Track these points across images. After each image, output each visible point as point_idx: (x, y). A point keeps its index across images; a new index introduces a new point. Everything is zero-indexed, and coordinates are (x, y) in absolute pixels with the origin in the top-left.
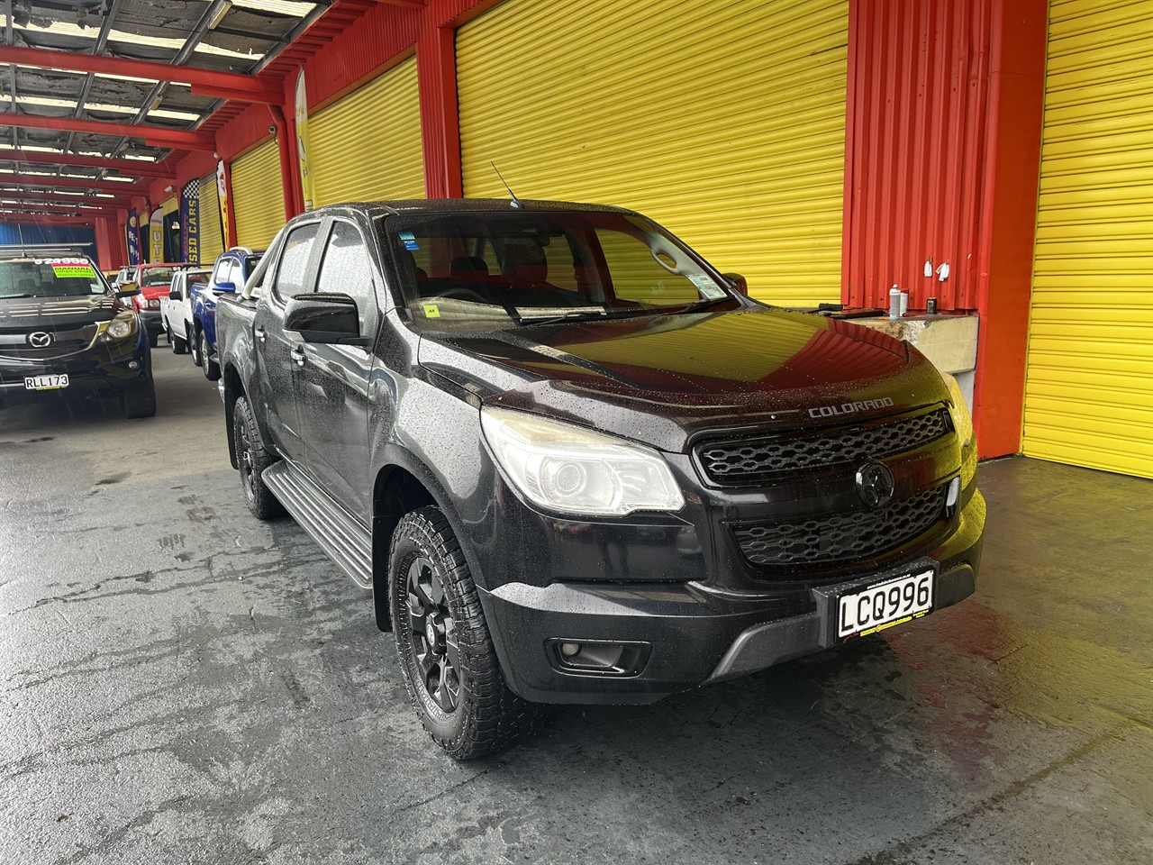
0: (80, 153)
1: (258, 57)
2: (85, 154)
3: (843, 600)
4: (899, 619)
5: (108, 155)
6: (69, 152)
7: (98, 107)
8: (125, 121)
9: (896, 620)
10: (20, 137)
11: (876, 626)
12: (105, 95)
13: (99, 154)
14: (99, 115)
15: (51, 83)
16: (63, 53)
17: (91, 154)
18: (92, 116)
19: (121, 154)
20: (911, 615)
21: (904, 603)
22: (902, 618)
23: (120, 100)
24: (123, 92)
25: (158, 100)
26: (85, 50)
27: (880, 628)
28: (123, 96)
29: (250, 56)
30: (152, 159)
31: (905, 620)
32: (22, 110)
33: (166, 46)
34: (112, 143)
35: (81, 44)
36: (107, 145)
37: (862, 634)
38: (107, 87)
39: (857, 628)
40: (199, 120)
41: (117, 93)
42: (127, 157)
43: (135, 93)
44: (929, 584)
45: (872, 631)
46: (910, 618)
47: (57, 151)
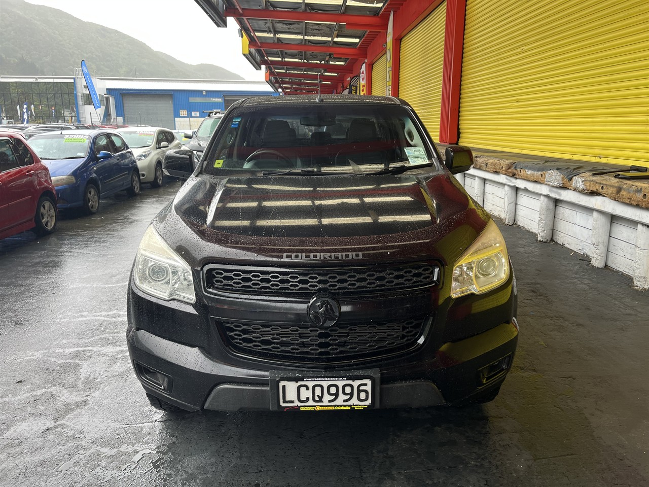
0: (310, 61)
1: (380, 5)
2: (313, 62)
3: (282, 383)
4: (338, 406)
5: (323, 62)
6: (305, 61)
7: (312, 38)
8: (326, 45)
9: (335, 406)
10: (282, 54)
11: (315, 406)
12: (314, 32)
13: (318, 62)
14: (314, 42)
15: (288, 27)
16: (289, 12)
17: (315, 62)
18: (311, 42)
19: (327, 61)
20: (350, 406)
21: (342, 397)
22: (341, 406)
23: (321, 34)
24: (321, 30)
25: (336, 32)
26: (299, 9)
27: (319, 409)
28: (322, 32)
29: (375, 5)
30: (343, 63)
31: (343, 408)
32: (280, 41)
33: (334, 4)
34: (324, 56)
35: (297, 6)
36: (321, 57)
37: (302, 409)
38: (314, 28)
39: (297, 403)
40: (359, 42)
41: (319, 30)
42: (331, 63)
43: (327, 30)
44: (369, 388)
45: (311, 409)
46: (349, 408)
47: (300, 61)
